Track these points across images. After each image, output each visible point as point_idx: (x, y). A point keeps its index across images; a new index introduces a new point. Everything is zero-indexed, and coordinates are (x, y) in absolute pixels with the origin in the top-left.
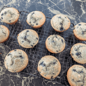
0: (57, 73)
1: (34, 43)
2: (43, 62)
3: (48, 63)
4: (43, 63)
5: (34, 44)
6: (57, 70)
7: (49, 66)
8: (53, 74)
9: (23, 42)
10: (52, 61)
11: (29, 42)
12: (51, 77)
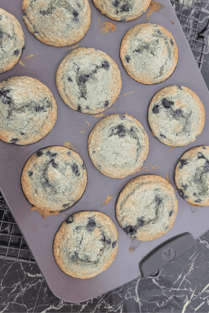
0: (33, 135)
1: (91, 107)
2: (8, 91)
3: (21, 101)
4: (8, 95)
5: (88, 108)
6: (36, 129)
7: (19, 109)
8: (22, 134)
9: (70, 79)
10: (35, 100)
11: (83, 96)
12: (11, 139)
